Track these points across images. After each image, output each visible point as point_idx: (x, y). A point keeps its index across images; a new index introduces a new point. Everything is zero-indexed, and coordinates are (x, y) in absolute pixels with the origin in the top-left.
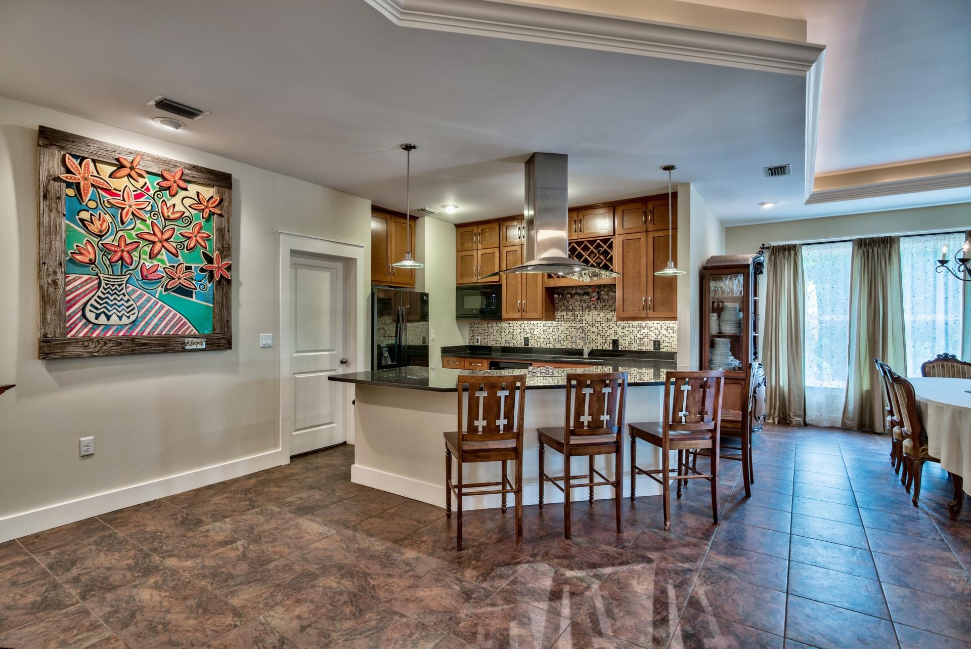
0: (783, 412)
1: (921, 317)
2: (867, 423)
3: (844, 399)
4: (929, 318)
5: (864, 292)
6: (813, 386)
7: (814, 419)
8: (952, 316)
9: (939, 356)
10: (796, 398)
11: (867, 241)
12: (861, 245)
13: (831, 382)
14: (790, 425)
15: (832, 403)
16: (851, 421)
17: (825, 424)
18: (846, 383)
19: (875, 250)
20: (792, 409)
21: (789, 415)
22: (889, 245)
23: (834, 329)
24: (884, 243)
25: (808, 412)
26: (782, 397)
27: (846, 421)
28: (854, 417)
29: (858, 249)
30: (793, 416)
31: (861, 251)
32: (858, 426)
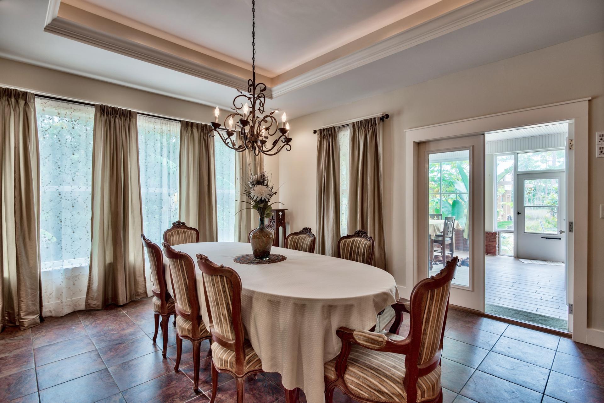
0: (9, 313)
1: (152, 190)
2: (110, 296)
3: (88, 278)
4: (158, 191)
5: (107, 162)
6: (50, 269)
7: (52, 309)
8: (172, 189)
9: (174, 224)
10: (29, 291)
11: (110, 110)
12: (104, 112)
13: (72, 260)
14: (20, 329)
15: (74, 284)
16: (96, 300)
17: (67, 311)
18: (89, 259)
19: (117, 120)
20: (23, 306)
21: (19, 315)
22: (128, 118)
23: (75, 201)
24: (124, 116)
25: (45, 303)
26: (6, 295)
27: (89, 301)
28: (98, 295)
29: (101, 116)
30: (26, 315)
31: (103, 119)
32: (102, 304)
